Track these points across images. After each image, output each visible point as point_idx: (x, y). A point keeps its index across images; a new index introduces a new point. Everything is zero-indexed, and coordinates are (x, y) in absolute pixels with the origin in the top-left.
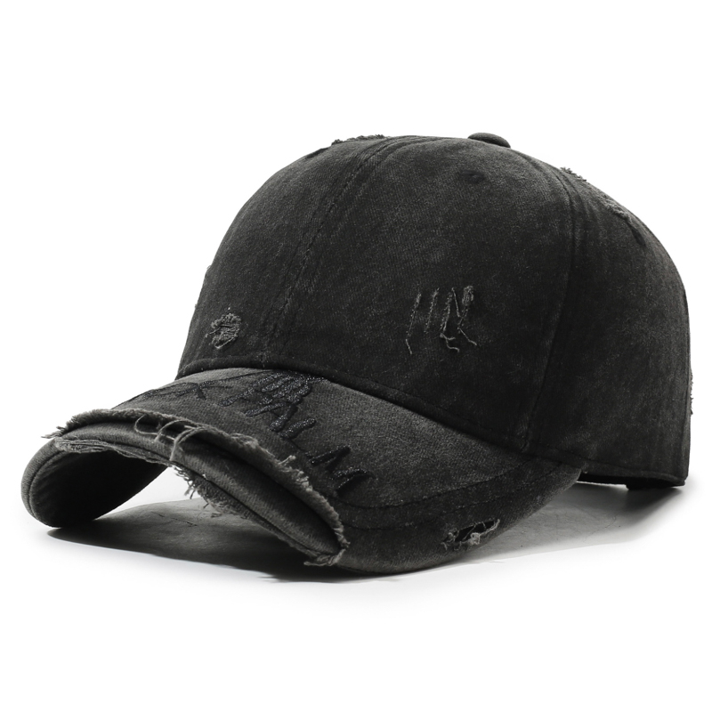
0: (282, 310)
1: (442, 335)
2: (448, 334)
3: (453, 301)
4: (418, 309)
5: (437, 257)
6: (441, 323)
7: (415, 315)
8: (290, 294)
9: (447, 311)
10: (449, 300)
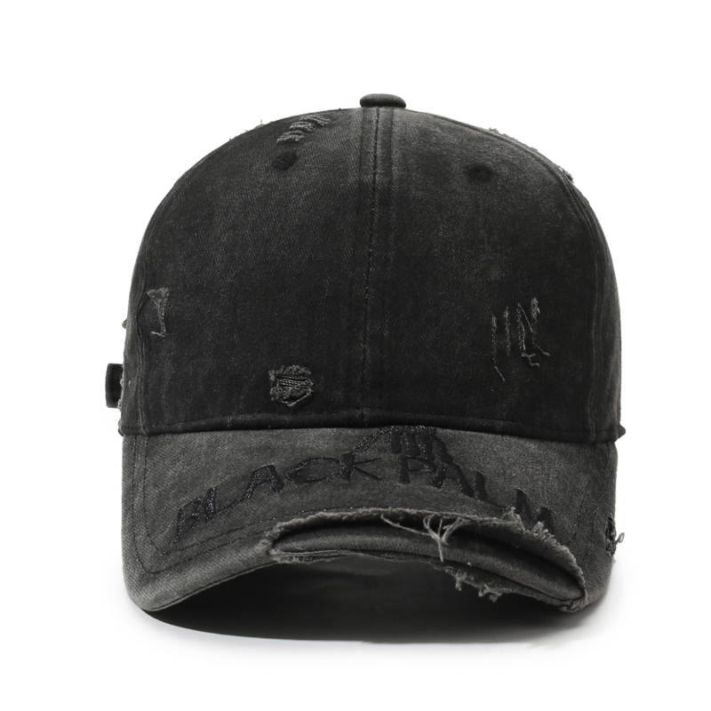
0: (364, 359)
1: (523, 355)
2: (528, 352)
3: (523, 316)
4: (496, 333)
5: (496, 274)
6: (519, 341)
7: (495, 340)
8: (365, 339)
9: (521, 328)
10: (520, 316)
